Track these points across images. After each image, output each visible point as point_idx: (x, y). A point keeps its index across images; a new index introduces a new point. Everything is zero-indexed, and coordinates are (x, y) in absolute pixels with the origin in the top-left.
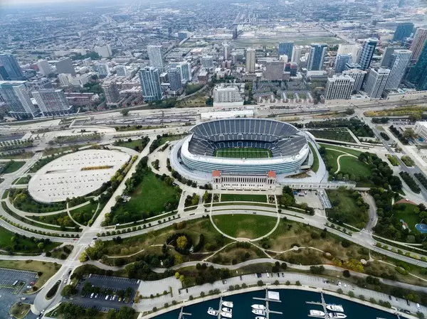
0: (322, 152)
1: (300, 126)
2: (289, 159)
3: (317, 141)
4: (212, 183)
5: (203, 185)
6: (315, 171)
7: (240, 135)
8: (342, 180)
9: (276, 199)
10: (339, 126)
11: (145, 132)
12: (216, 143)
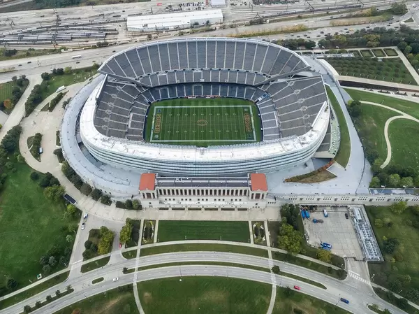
0: (356, 111)
1: (310, 45)
2: (292, 145)
3: (343, 83)
4: (140, 198)
5: (123, 201)
6: (344, 164)
7: (198, 73)
8: (399, 186)
9: (268, 233)
10: (383, 43)
11: (20, 65)
12: (153, 89)
